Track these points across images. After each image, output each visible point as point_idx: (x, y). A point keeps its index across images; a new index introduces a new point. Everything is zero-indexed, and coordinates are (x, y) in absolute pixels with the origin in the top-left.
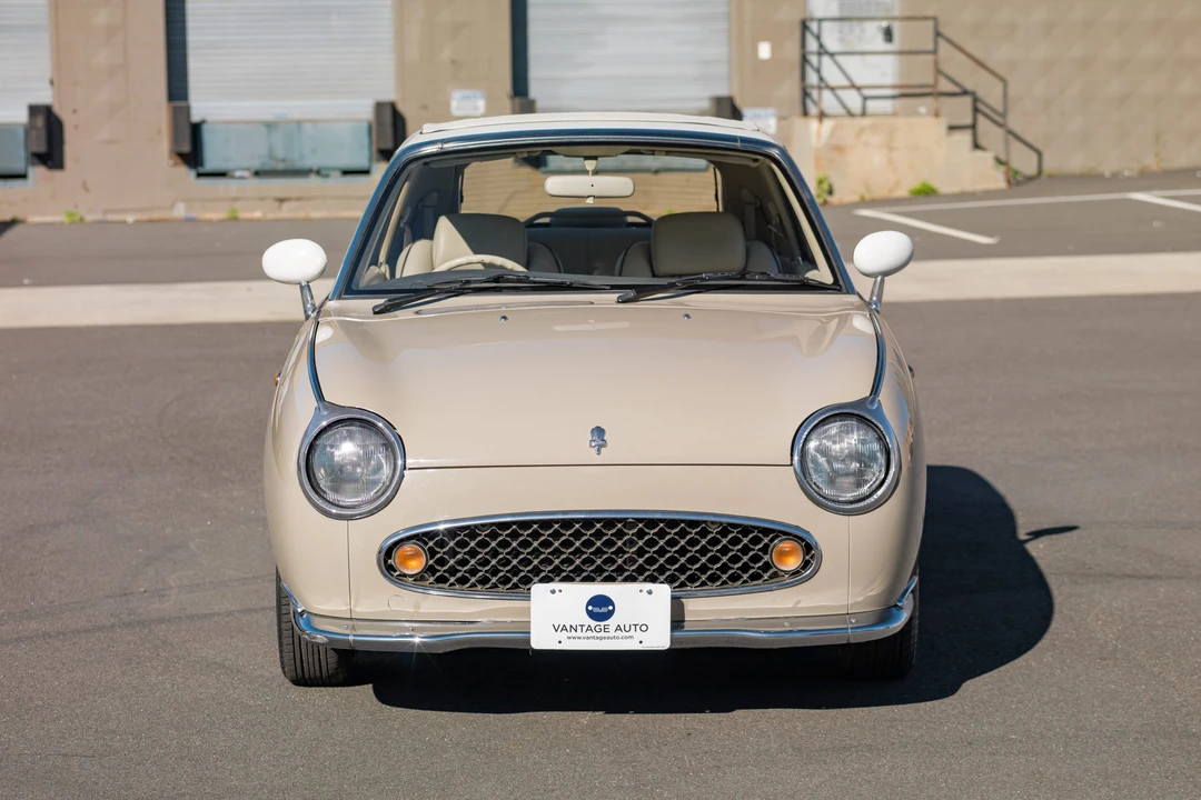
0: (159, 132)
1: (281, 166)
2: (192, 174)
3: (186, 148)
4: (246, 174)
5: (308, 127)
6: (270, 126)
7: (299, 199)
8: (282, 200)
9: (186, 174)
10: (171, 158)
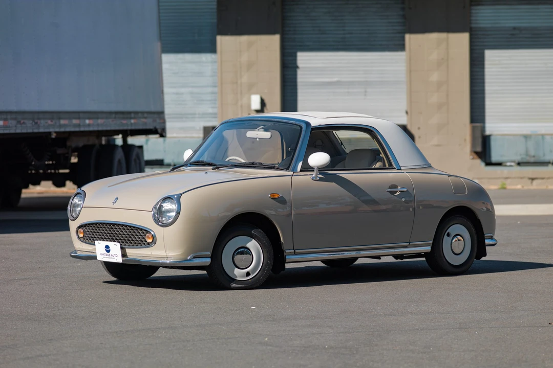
0: (465, 140)
1: (532, 160)
2: (483, 164)
3: (479, 149)
4: (513, 164)
5: (548, 138)
6: (526, 137)
7: (543, 178)
8: (533, 179)
9: (479, 163)
10: (471, 155)
